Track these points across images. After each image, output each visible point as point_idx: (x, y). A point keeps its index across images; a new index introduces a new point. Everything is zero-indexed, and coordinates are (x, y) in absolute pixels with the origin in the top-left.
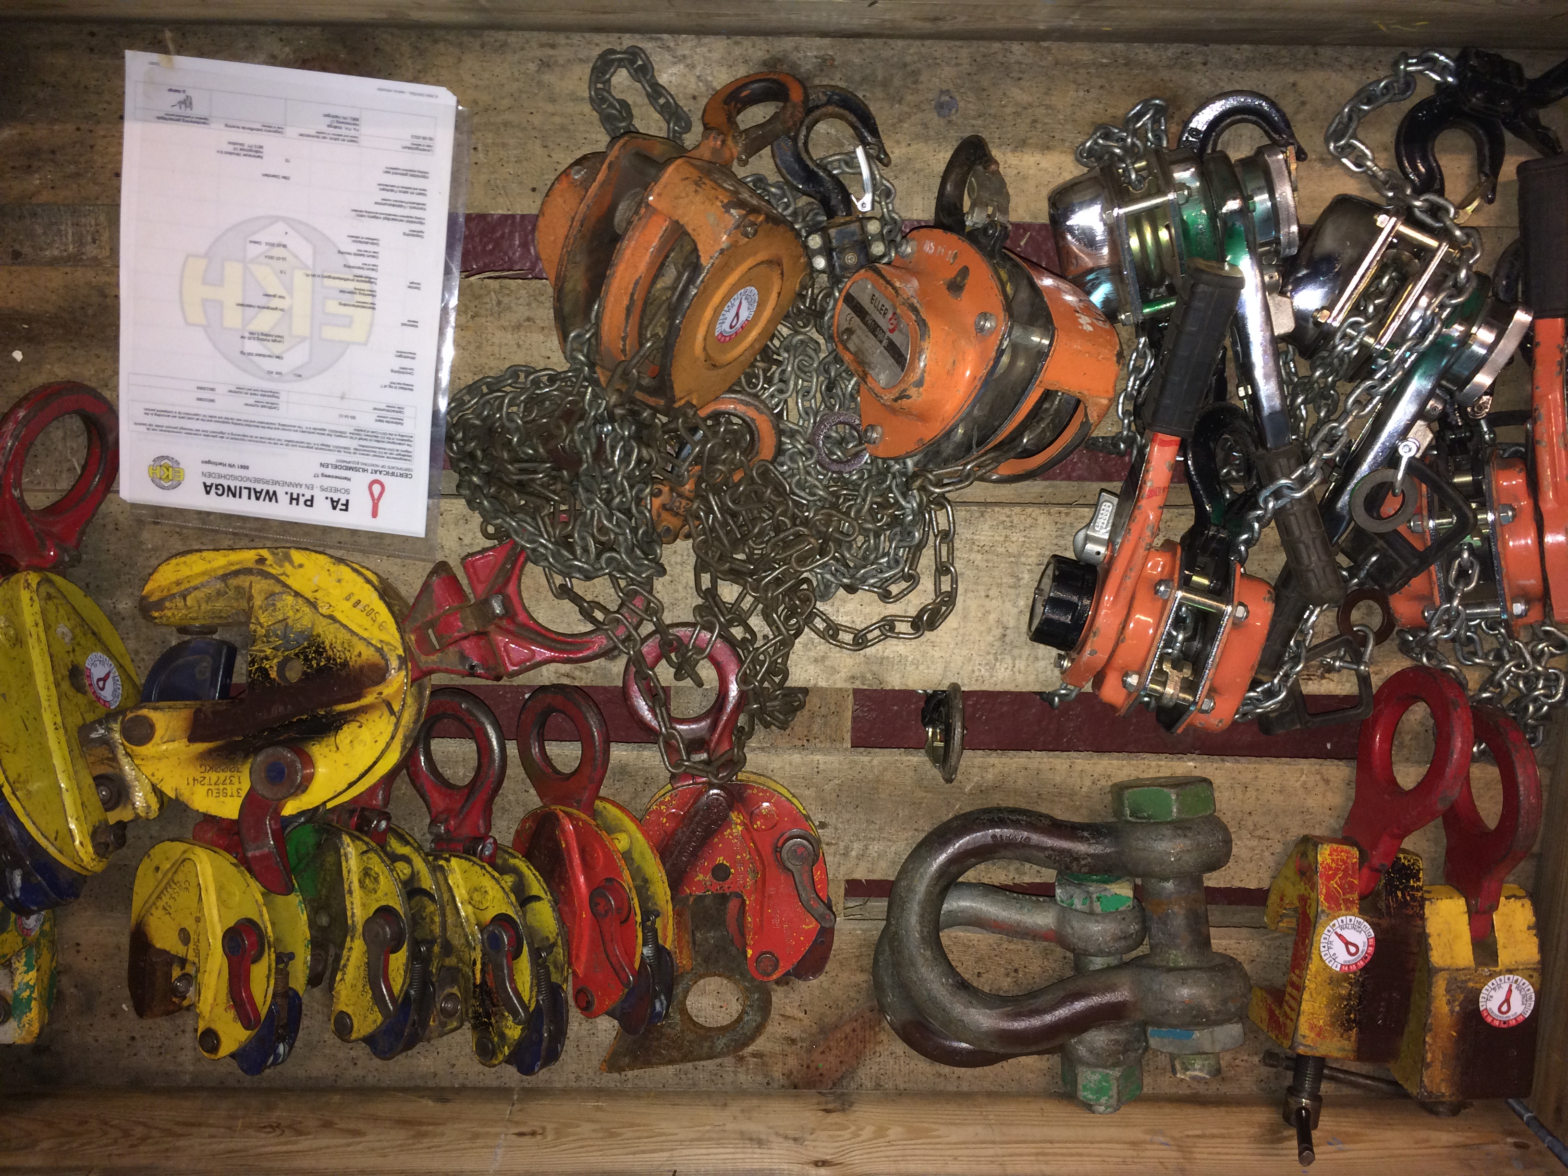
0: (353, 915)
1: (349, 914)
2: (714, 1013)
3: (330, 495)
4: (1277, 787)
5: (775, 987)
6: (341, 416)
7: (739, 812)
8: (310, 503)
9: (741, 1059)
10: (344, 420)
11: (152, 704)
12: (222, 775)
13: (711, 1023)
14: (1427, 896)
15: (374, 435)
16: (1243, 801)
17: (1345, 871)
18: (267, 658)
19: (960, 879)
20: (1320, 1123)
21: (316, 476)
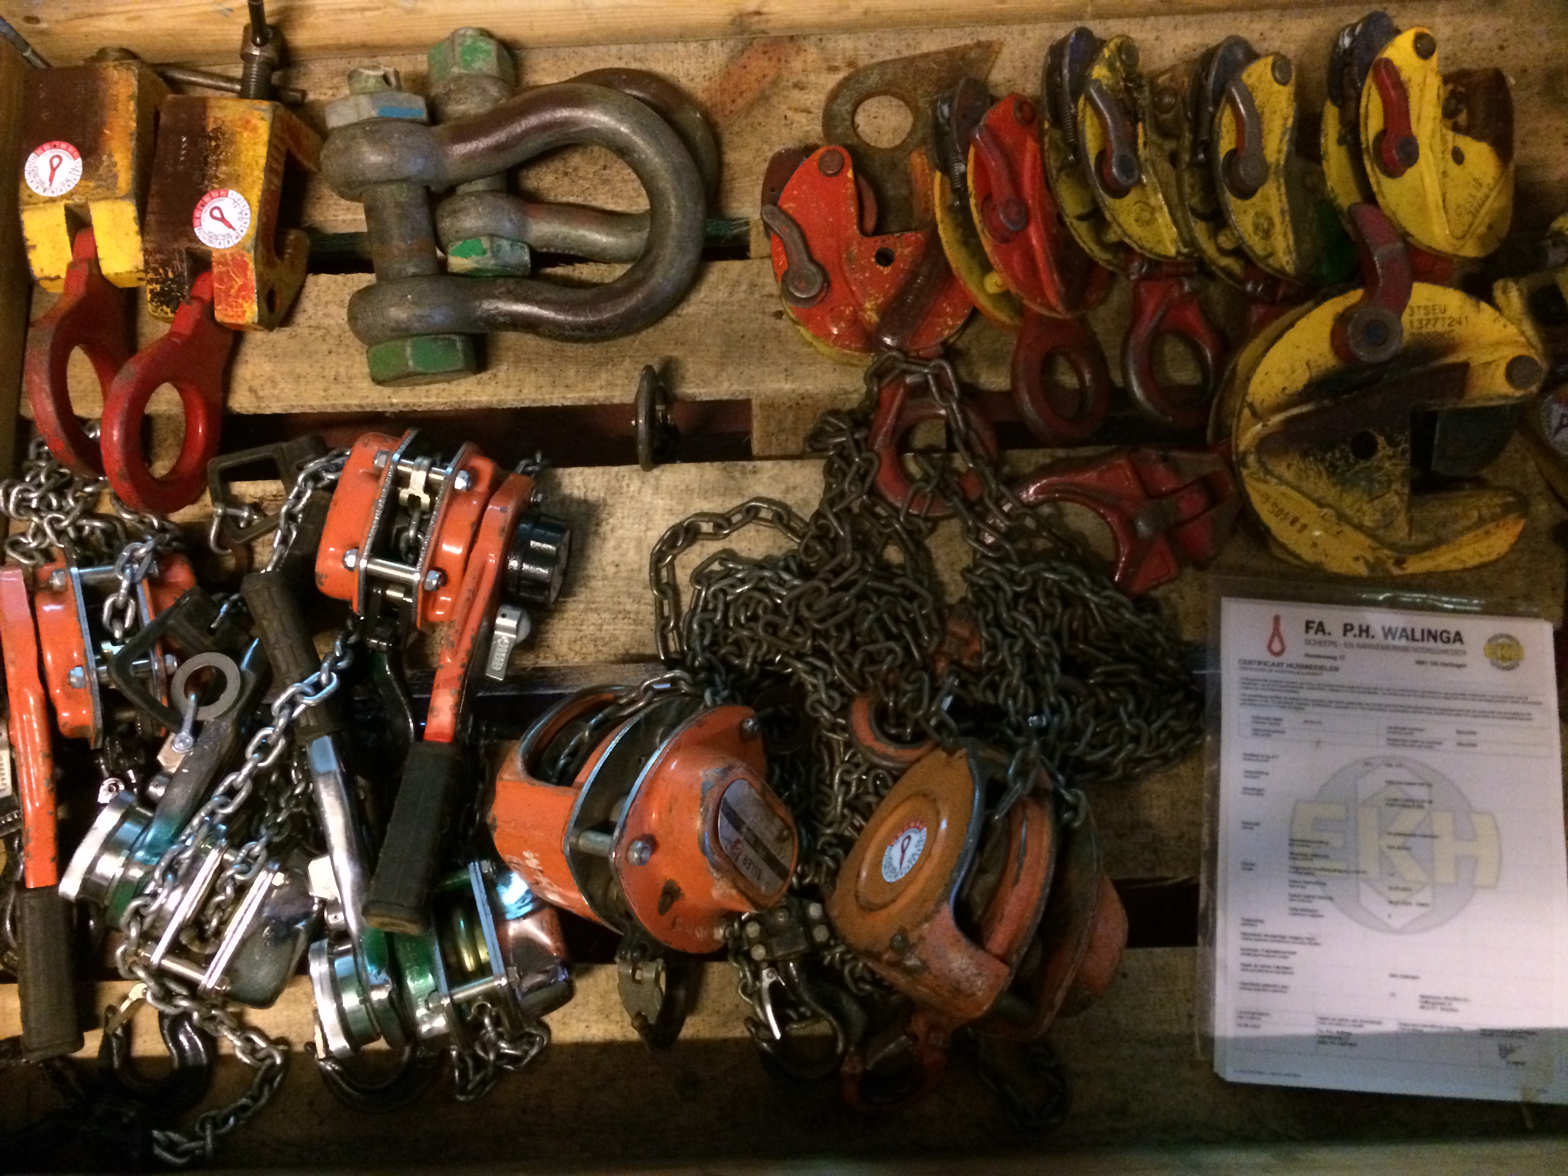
0: (1278, 189)
1: (1283, 189)
2: (882, 111)
3: (1326, 638)
4: (303, 381)
5: (820, 143)
6: (1319, 723)
7: (869, 323)
8: (1347, 628)
9: (850, 64)
10: (1315, 718)
11: (1510, 402)
12: (1430, 329)
13: (884, 100)
14: (142, 275)
15: (1284, 704)
16: (338, 365)
17: (228, 295)
18: (1390, 458)
19: (629, 266)
20: (241, 32)
21: (1342, 657)
